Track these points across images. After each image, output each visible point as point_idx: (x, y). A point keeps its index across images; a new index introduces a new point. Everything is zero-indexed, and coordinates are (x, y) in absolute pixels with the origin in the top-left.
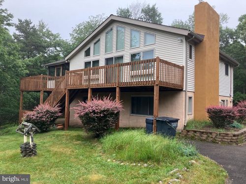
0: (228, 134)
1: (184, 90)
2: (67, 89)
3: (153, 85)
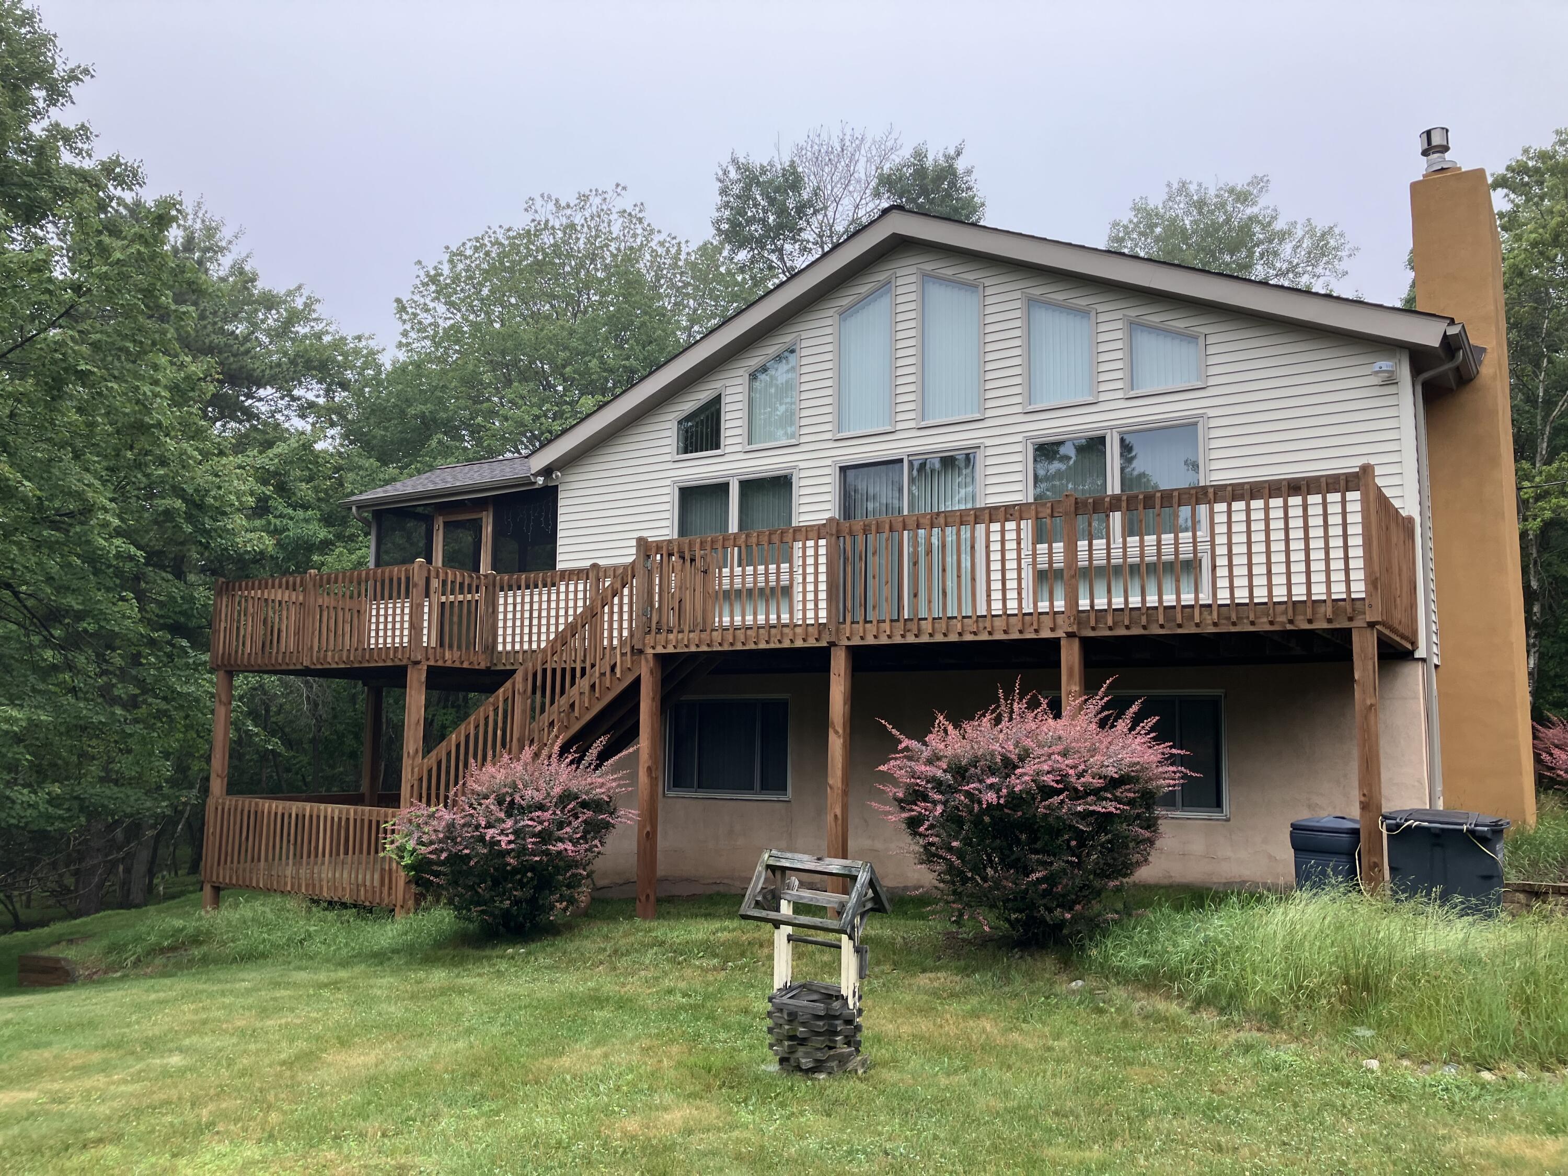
1: (1420, 653)
2: (652, 651)
3: (1346, 624)
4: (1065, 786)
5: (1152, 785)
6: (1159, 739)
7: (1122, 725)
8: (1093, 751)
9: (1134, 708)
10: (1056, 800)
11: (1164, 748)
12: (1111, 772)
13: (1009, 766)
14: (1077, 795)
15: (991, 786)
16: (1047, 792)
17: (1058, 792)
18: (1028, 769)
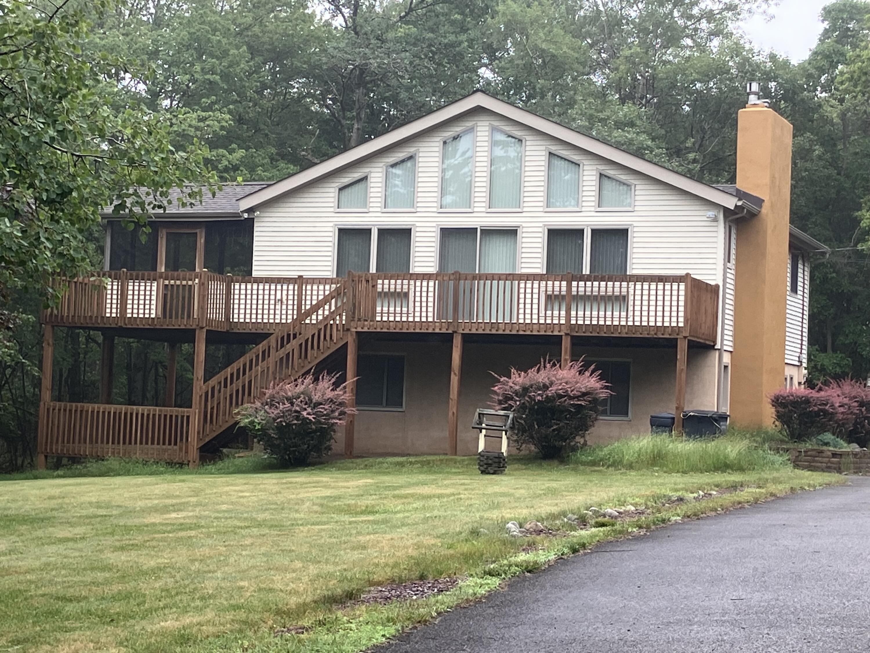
0: (822, 452)
1: (718, 346)
2: (355, 330)
3: (676, 336)
4: (566, 395)
5: (597, 397)
6: (601, 379)
7: (587, 374)
8: (577, 383)
9: (593, 367)
10: (563, 399)
11: (603, 382)
12: (583, 390)
13: (545, 387)
14: (571, 398)
15: (539, 395)
16: (560, 396)
17: (565, 396)
18: (553, 389)
